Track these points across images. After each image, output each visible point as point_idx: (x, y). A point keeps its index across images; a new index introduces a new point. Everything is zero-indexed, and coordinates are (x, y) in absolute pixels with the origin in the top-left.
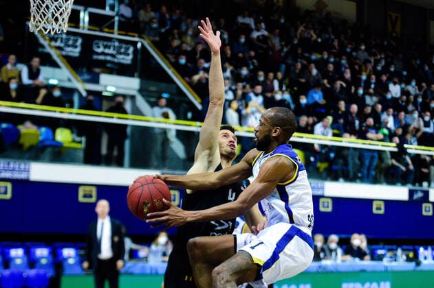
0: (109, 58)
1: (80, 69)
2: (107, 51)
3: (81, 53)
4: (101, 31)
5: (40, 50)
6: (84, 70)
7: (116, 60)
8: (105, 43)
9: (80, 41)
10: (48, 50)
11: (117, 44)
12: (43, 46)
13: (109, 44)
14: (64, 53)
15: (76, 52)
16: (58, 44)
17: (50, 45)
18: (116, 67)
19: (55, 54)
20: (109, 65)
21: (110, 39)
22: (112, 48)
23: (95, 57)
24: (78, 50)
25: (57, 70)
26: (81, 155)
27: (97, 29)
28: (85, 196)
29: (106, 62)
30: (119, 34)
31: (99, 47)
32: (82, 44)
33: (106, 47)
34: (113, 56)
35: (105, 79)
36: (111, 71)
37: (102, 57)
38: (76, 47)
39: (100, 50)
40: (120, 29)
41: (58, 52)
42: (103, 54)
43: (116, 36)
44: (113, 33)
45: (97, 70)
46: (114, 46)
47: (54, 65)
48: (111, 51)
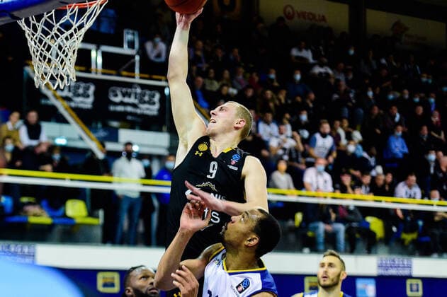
0: (129, 109)
1: (94, 125)
2: (126, 100)
3: (94, 103)
4: (119, 75)
5: (43, 102)
6: (99, 125)
7: (138, 111)
8: (124, 90)
9: (92, 89)
10: (53, 101)
11: (139, 90)
12: (46, 97)
13: (129, 90)
14: (73, 104)
15: (87, 103)
16: (66, 93)
17: (55, 96)
18: (139, 120)
19: (61, 107)
20: (129, 118)
21: (130, 85)
22: (133, 96)
23: (112, 108)
24: (91, 100)
25: (64, 127)
26: (98, 233)
27: (113, 72)
28: (105, 285)
29: (126, 113)
30: (141, 78)
31: (116, 95)
32: (95, 93)
33: (124, 95)
34: (134, 106)
35: (125, 135)
36: (132, 126)
37: (120, 108)
38: (88, 96)
39: (118, 99)
40: (141, 71)
41: (66, 103)
42: (122, 103)
43: (137, 80)
44: (134, 77)
45: (115, 124)
46: (136, 94)
47: (62, 120)
48: (132, 100)
